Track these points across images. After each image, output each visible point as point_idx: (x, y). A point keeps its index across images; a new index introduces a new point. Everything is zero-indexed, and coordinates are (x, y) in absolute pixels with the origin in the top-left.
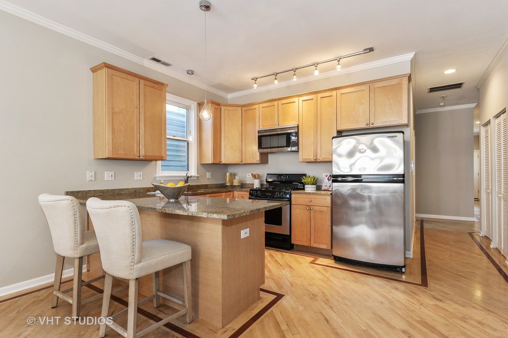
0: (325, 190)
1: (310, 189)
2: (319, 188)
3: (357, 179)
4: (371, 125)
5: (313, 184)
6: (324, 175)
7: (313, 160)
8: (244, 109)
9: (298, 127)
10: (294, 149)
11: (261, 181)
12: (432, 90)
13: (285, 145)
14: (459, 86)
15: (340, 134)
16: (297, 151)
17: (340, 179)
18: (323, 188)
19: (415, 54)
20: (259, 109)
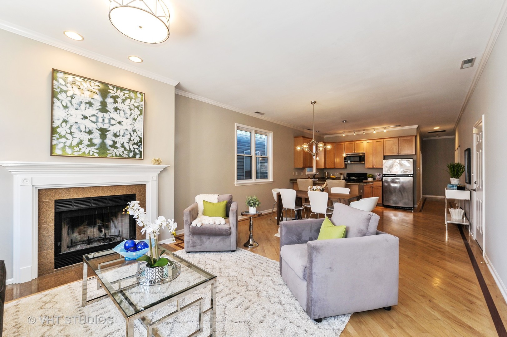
0: (377, 180)
1: (370, 179)
2: (374, 179)
3: (394, 175)
4: (399, 154)
5: (372, 178)
6: (376, 174)
7: (372, 167)
8: (336, 144)
9: (365, 153)
10: (363, 162)
11: (344, 176)
12: (429, 132)
13: (358, 161)
14: (444, 131)
15: (385, 157)
16: (364, 163)
17: (386, 175)
18: (377, 179)
19: (418, 126)
20: (345, 145)
